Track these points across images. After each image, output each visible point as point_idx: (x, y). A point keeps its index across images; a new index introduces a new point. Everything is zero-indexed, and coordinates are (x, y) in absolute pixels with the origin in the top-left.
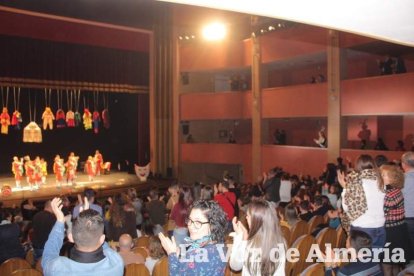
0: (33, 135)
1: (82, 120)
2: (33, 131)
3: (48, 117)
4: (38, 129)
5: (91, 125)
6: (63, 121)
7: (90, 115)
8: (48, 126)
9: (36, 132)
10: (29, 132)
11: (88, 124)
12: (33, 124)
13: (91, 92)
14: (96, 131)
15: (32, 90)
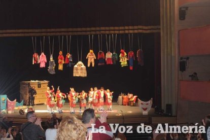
0: (79, 71)
1: (119, 59)
2: (79, 68)
3: (91, 57)
4: (83, 66)
5: (126, 63)
6: (103, 60)
7: (126, 54)
8: (91, 64)
9: (82, 69)
10: (77, 69)
11: (124, 62)
12: (80, 63)
13: (127, 34)
14: (131, 68)
15: (80, 36)
